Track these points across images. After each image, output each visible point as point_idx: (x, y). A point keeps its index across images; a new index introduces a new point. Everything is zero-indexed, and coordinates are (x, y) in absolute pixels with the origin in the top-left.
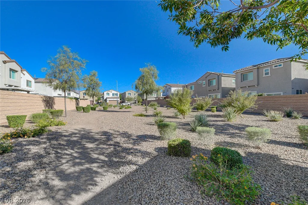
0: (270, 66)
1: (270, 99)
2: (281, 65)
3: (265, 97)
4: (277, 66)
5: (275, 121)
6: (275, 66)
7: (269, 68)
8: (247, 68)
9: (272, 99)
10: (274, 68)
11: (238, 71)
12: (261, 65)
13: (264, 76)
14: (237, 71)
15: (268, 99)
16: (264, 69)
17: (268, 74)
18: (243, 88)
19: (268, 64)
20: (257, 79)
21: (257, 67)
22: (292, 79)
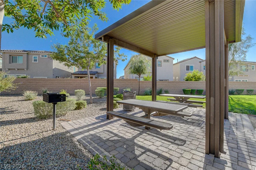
0: (38, 54)
1: (32, 81)
2: (46, 56)
3: (28, 80)
4: (43, 56)
5: (29, 100)
6: (42, 56)
7: (37, 56)
8: (16, 51)
9: (34, 81)
10: (41, 57)
11: (6, 51)
12: (31, 52)
13: (33, 62)
14: (4, 51)
15: (31, 81)
16: (33, 56)
17: (37, 61)
18: (11, 70)
19: (36, 52)
20: (26, 64)
21: (27, 53)
22: (53, 68)
